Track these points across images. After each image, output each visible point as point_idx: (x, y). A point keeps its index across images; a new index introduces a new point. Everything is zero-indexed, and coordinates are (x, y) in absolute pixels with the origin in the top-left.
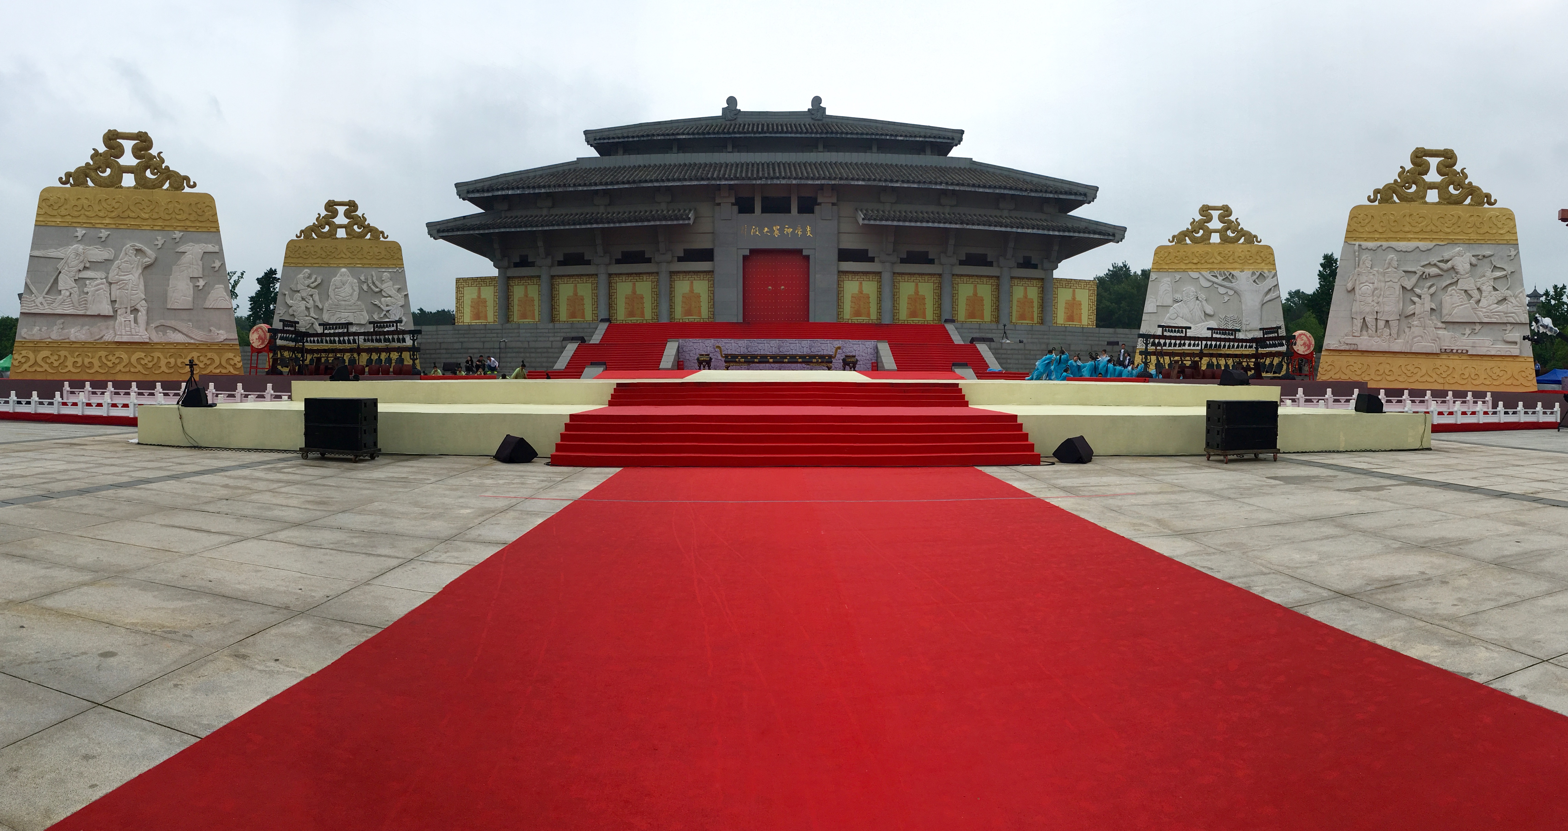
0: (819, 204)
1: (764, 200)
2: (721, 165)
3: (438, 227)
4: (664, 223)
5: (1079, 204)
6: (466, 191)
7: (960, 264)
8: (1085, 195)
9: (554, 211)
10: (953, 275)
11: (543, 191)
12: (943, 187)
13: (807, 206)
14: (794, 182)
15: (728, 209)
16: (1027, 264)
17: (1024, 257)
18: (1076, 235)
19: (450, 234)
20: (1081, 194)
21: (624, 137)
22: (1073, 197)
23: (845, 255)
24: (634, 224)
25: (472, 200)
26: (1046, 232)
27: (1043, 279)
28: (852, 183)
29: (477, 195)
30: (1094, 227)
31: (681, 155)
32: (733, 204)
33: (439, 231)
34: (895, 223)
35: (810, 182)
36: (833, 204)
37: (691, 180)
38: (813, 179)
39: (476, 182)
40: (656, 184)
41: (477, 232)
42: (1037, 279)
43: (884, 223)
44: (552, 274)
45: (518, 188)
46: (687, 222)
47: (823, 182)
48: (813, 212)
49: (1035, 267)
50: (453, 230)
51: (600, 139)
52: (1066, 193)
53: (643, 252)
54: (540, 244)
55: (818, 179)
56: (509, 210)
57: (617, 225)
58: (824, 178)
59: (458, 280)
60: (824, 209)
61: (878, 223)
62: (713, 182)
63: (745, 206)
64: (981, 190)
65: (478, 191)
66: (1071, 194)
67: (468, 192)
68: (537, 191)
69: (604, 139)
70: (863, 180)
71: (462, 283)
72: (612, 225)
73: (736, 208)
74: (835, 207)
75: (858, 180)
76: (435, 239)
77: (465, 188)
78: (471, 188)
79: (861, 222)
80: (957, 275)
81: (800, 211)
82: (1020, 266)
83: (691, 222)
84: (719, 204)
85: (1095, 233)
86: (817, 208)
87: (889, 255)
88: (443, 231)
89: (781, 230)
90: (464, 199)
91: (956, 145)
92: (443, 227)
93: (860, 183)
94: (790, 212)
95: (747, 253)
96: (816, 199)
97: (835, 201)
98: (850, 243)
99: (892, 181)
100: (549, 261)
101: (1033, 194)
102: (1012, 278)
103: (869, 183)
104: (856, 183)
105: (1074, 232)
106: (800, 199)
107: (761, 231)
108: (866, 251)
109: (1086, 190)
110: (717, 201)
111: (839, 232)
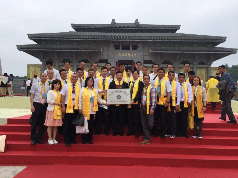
0: (138, 47)
1: (122, 46)
2: (110, 36)
3: (21, 47)
4: (93, 51)
5: (219, 43)
6: (31, 37)
7: (180, 64)
8: (222, 40)
9: (60, 46)
10: (178, 67)
11: (57, 39)
12: (176, 41)
13: (135, 48)
14: (131, 40)
15: (112, 48)
16: (202, 63)
17: (201, 61)
18: (220, 52)
19: (25, 49)
20: (220, 40)
21: (83, 27)
22: (218, 41)
23: (146, 62)
24: (85, 51)
25: (33, 40)
26: (209, 52)
27: (207, 68)
28: (148, 41)
29: (35, 38)
30: (225, 50)
31: (99, 33)
32: (113, 47)
33: (21, 48)
34: (161, 52)
35: (136, 40)
36: (142, 47)
37: (102, 39)
38: (137, 39)
39: (35, 34)
40: (92, 40)
41: (34, 50)
42: (205, 68)
43: (158, 52)
44: (59, 65)
45: (49, 38)
46: (100, 51)
47: (140, 40)
48: (136, 49)
49: (204, 64)
50: (25, 48)
51: (76, 27)
52: (215, 40)
53: (87, 60)
54: (56, 55)
55: (138, 39)
56: (46, 44)
57: (80, 51)
58: (140, 39)
59: (28, 65)
60: (140, 49)
61: (156, 52)
62: (108, 40)
63: (117, 48)
64: (187, 41)
65: (35, 37)
66: (217, 40)
67: (32, 37)
68: (55, 39)
69: (77, 27)
70: (151, 40)
71: (29, 66)
72: (78, 51)
73: (114, 48)
74: (143, 48)
75: (150, 40)
76: (20, 50)
77: (31, 36)
78: (33, 36)
79: (151, 52)
80: (179, 67)
81: (133, 49)
82: (199, 64)
83: (102, 51)
84: (109, 47)
85: (226, 51)
86: (138, 48)
87: (159, 62)
88: (22, 48)
89: (127, 55)
90: (30, 39)
91: (178, 30)
92: (22, 47)
93: (151, 41)
94: (130, 49)
95: (117, 61)
96: (137, 46)
97: (143, 46)
98: (147, 58)
99: (160, 40)
100: (58, 61)
101: (204, 41)
102: (197, 68)
103: (153, 41)
104: (149, 41)
105: (219, 52)
106: (133, 46)
107: (121, 55)
108: (152, 61)
109: (222, 38)
110: (109, 46)
111: (144, 55)
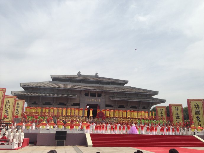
0: (102, 95)
1: (91, 94)
4: (71, 97)
5: (154, 95)
7: (130, 108)
8: (156, 93)
9: (44, 92)
14: (97, 91)
15: (83, 95)
17: (144, 106)
23: (107, 106)
29: (25, 86)
31: (72, 83)
33: (14, 94)
34: (118, 100)
36: (105, 95)
40: (69, 89)
45: (36, 86)
51: (54, 77)
53: (64, 103)
54: (40, 99)
58: (104, 90)
61: (115, 100)
63: (87, 95)
64: (135, 93)
68: (41, 87)
77: (22, 84)
79: (111, 99)
85: (159, 101)
86: (101, 96)
87: (116, 106)
89: (94, 100)
91: (127, 83)
94: (96, 96)
95: (87, 104)
98: (108, 103)
99: (117, 91)
100: (41, 103)
101: (145, 93)
106: (98, 94)
107: (90, 100)
108: (111, 105)
110: (81, 93)
111: (106, 101)
